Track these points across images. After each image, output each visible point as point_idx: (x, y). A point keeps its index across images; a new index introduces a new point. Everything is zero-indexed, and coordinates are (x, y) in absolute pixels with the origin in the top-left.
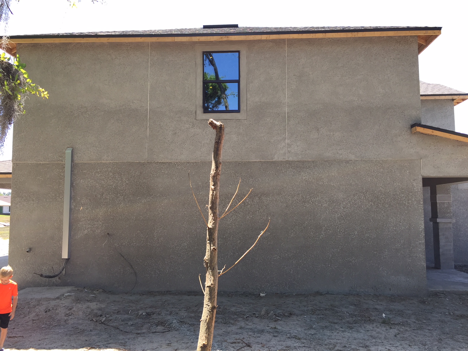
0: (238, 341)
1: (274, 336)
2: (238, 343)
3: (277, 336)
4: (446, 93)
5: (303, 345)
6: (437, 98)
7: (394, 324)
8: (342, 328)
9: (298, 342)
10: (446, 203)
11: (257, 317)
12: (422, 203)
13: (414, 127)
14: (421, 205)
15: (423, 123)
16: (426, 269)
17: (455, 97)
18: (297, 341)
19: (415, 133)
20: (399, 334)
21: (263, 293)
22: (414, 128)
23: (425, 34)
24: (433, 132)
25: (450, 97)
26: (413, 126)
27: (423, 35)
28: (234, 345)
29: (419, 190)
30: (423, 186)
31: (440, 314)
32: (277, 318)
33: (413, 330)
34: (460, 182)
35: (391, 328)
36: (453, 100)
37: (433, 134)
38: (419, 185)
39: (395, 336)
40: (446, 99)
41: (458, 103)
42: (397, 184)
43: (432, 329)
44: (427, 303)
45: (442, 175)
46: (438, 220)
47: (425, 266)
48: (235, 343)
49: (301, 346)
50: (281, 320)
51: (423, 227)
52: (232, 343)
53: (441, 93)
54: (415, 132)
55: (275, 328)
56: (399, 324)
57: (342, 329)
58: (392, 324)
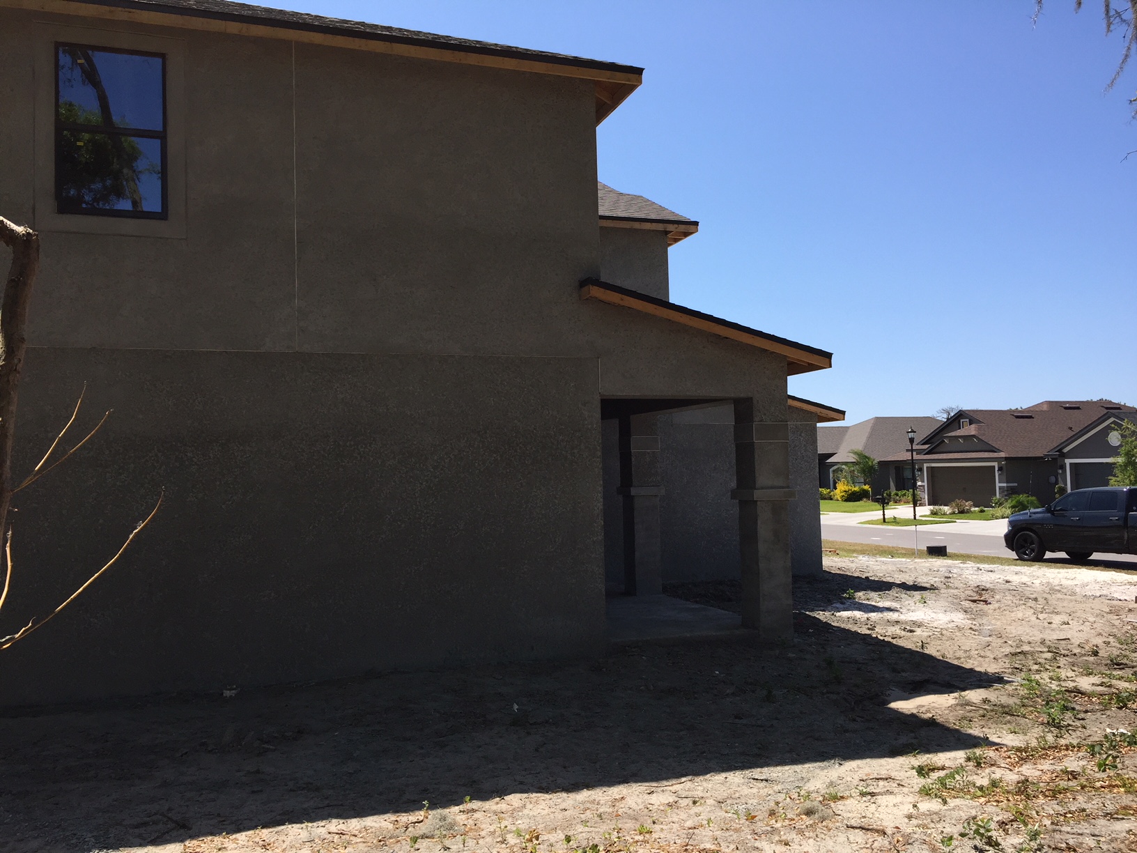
0: (154, 818)
1: (253, 792)
2: (155, 823)
3: (261, 791)
4: (653, 216)
5: (327, 802)
6: (637, 225)
7: (535, 723)
8: (422, 748)
9: (312, 798)
10: (649, 453)
11: (210, 752)
12: (599, 454)
13: (586, 287)
14: (598, 458)
15: (603, 279)
16: (604, 597)
17: (671, 227)
18: (311, 796)
19: (587, 299)
20: (545, 744)
21: (230, 690)
22: (586, 289)
23: (609, 79)
24: (622, 300)
25: (660, 227)
26: (583, 283)
27: (604, 80)
28: (142, 830)
29: (595, 426)
30: (602, 418)
31: (630, 692)
32: (263, 748)
33: (575, 731)
34: (676, 410)
35: (529, 734)
36: (666, 233)
37: (621, 303)
38: (593, 414)
39: (537, 750)
40: (653, 231)
41: (676, 240)
42: (551, 413)
43: (611, 725)
44: (604, 670)
45: (639, 394)
46: (633, 491)
47: (603, 590)
48: (145, 824)
49: (320, 806)
50: (275, 750)
51: (600, 505)
52: (137, 827)
53: (643, 216)
54: (588, 296)
55: (258, 772)
56: (547, 722)
57: (422, 751)
58: (531, 724)
